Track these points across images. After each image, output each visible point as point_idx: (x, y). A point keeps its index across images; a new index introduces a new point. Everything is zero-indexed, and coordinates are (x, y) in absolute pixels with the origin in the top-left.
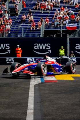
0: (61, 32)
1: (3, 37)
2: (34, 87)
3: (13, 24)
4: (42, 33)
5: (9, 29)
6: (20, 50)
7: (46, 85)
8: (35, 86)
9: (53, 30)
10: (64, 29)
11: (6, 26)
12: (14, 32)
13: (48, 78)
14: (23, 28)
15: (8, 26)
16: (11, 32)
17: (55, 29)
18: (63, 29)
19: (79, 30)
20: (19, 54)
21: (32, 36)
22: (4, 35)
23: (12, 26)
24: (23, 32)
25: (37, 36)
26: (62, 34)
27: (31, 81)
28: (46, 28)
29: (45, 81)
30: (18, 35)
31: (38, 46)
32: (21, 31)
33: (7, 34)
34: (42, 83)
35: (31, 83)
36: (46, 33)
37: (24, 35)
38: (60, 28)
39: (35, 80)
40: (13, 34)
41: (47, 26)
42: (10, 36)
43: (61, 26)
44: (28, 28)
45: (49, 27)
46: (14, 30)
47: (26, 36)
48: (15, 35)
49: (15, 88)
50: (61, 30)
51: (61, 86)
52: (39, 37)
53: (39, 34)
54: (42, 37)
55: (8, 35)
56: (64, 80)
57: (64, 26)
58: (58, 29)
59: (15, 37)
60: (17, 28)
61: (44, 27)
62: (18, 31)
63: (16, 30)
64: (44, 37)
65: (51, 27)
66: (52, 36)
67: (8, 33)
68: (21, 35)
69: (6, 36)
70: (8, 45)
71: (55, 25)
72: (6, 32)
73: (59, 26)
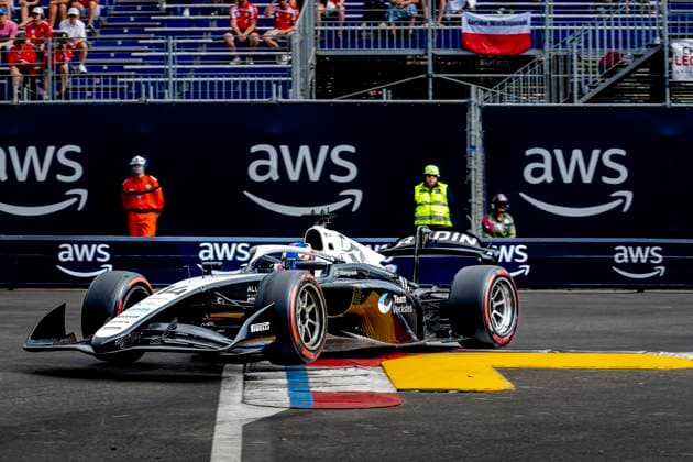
0: (430, 71)
1: (41, 98)
2: (239, 441)
3: (103, 12)
4: (304, 74)
5: (79, 46)
6: (153, 191)
7: (324, 424)
8: (250, 431)
9: (372, 52)
10: (447, 47)
11: (57, 26)
12: (113, 67)
13: (340, 381)
14: (172, 41)
15: (72, 23)
16: (90, 67)
17: (391, 46)
18: (439, 46)
19: (545, 59)
21: (236, 97)
22: (48, 83)
23: (96, 23)
24: (172, 67)
25: (269, 95)
26: (436, 81)
27: (224, 395)
28: (326, 39)
29: (320, 397)
30: (138, 84)
31: (273, 163)
32: (162, 59)
33: (67, 82)
34: (295, 412)
35: (222, 412)
36: (331, 73)
37: (180, 83)
38: (423, 45)
39: (248, 393)
40: (106, 82)
41: (337, 25)
42: (83, 96)
43: (427, 26)
44: (210, 41)
45: (345, 32)
46: (113, 54)
47: (196, 97)
48: (122, 89)
49: (114, 449)
50: (426, 54)
51: (423, 434)
52: (281, 100)
53: (284, 83)
54: (302, 100)
55: (71, 86)
56: (446, 391)
57: (446, 31)
58: (406, 46)
59: (118, 100)
60: (134, 43)
61: (313, 32)
62: (140, 60)
63: (127, 55)
64: (314, 100)
65: (360, 36)
66: (367, 96)
67: (71, 70)
68: (161, 83)
69: (56, 93)
70: (69, 155)
71: (389, 25)
72: (59, 66)
73: (414, 31)
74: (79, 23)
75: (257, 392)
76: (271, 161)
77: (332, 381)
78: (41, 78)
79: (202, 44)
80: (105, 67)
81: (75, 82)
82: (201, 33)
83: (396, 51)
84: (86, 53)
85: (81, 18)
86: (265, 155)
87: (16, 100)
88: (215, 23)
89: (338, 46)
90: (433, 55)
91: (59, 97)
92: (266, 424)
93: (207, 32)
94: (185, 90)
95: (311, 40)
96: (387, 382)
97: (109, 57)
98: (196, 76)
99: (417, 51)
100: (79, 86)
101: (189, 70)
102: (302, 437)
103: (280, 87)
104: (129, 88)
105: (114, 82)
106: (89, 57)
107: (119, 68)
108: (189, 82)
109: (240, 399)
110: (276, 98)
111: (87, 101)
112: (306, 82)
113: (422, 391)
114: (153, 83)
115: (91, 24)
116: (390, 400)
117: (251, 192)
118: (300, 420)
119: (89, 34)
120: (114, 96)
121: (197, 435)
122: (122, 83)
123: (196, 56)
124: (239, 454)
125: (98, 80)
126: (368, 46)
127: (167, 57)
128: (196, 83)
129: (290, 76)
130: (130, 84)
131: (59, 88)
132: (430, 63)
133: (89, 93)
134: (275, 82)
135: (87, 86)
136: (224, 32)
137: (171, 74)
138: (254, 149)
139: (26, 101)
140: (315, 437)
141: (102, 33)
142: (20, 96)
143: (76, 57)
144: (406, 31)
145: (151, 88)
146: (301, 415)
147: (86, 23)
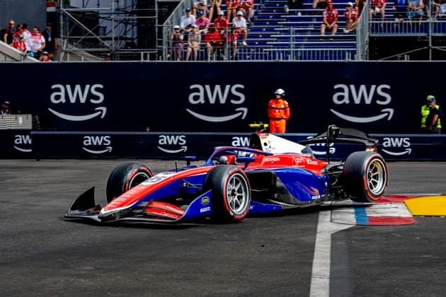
0: (430, 45)
1: (222, 59)
2: (329, 242)
3: (256, 13)
4: (363, 46)
5: (243, 31)
7: (374, 233)
8: (335, 237)
9: (399, 35)
10: (439, 32)
11: (231, 21)
12: (261, 43)
13: (382, 211)
14: (292, 29)
15: (239, 19)
16: (249, 43)
17: (409, 32)
18: (435, 31)
20: (277, 122)
21: (326, 59)
22: (226, 51)
23: (252, 19)
24: (292, 43)
25: (344, 58)
26: (434, 50)
27: (321, 217)
28: (374, 28)
29: (372, 219)
30: (274, 52)
31: (346, 94)
32: (287, 39)
33: (236, 51)
34: (359, 227)
35: (320, 227)
36: (377, 46)
37: (297, 51)
38: (426, 31)
39: (334, 217)
40: (257, 51)
41: (381, 20)
42: (245, 59)
43: (428, 21)
44: (312, 29)
45: (385, 24)
46: (261, 36)
47: (305, 59)
48: (266, 55)
49: (263, 246)
50: (428, 36)
51: (427, 239)
52: (350, 60)
53: (352, 51)
54: (362, 61)
55: (238, 53)
56: (439, 216)
57: (439, 23)
58: (418, 32)
59: (264, 61)
60: (272, 30)
61: (367, 25)
62: (275, 39)
63: (268, 36)
64: (368, 61)
65: (393, 27)
66: (396, 58)
67: (238, 44)
68: (287, 52)
69: (231, 57)
70: (238, 90)
71: (409, 20)
72: (232, 42)
73: (422, 23)
74: (242, 19)
75: (338, 216)
76: (345, 93)
77: (378, 211)
78: (222, 49)
79: (308, 30)
80: (257, 43)
81: (240, 51)
82: (307, 25)
83: (412, 34)
84: (246, 35)
85: (244, 17)
86: (342, 90)
87: (209, 60)
88: (315, 19)
89: (381, 31)
90: (432, 36)
91: (232, 59)
92: (344, 233)
93: (311, 24)
94: (299, 55)
95: (366, 28)
96: (407, 211)
97: (259, 37)
98: (305, 48)
99: (423, 34)
100: (243, 53)
101: (301, 44)
102: (363, 241)
103: (350, 54)
104: (270, 54)
105: (262, 51)
106: (248, 37)
107: (264, 43)
108: (301, 51)
109: (329, 220)
110: (348, 60)
111: (247, 61)
112: (363, 52)
113: (426, 216)
114: (282, 52)
115: (249, 20)
116: (409, 221)
117: (334, 110)
118: (361, 231)
119: (248, 25)
120: (261, 59)
121: (307, 239)
122: (266, 51)
123: (305, 37)
124: (329, 250)
125: (252, 50)
126: (397, 32)
127: (290, 38)
128: (305, 51)
129: (355, 47)
130: (270, 52)
131: (232, 54)
132: (430, 40)
133: (248, 57)
134: (348, 51)
135: (247, 53)
136: (321, 24)
137: (292, 46)
138: (336, 87)
139: (215, 61)
140: (370, 240)
141: (255, 24)
142: (211, 58)
143: (241, 37)
144: (418, 23)
145: (281, 54)
146: (362, 228)
147: (247, 19)
